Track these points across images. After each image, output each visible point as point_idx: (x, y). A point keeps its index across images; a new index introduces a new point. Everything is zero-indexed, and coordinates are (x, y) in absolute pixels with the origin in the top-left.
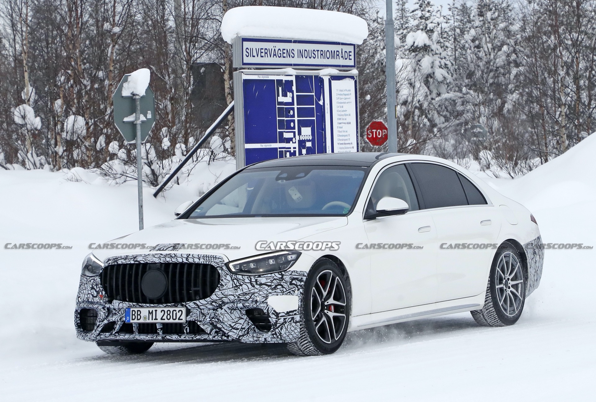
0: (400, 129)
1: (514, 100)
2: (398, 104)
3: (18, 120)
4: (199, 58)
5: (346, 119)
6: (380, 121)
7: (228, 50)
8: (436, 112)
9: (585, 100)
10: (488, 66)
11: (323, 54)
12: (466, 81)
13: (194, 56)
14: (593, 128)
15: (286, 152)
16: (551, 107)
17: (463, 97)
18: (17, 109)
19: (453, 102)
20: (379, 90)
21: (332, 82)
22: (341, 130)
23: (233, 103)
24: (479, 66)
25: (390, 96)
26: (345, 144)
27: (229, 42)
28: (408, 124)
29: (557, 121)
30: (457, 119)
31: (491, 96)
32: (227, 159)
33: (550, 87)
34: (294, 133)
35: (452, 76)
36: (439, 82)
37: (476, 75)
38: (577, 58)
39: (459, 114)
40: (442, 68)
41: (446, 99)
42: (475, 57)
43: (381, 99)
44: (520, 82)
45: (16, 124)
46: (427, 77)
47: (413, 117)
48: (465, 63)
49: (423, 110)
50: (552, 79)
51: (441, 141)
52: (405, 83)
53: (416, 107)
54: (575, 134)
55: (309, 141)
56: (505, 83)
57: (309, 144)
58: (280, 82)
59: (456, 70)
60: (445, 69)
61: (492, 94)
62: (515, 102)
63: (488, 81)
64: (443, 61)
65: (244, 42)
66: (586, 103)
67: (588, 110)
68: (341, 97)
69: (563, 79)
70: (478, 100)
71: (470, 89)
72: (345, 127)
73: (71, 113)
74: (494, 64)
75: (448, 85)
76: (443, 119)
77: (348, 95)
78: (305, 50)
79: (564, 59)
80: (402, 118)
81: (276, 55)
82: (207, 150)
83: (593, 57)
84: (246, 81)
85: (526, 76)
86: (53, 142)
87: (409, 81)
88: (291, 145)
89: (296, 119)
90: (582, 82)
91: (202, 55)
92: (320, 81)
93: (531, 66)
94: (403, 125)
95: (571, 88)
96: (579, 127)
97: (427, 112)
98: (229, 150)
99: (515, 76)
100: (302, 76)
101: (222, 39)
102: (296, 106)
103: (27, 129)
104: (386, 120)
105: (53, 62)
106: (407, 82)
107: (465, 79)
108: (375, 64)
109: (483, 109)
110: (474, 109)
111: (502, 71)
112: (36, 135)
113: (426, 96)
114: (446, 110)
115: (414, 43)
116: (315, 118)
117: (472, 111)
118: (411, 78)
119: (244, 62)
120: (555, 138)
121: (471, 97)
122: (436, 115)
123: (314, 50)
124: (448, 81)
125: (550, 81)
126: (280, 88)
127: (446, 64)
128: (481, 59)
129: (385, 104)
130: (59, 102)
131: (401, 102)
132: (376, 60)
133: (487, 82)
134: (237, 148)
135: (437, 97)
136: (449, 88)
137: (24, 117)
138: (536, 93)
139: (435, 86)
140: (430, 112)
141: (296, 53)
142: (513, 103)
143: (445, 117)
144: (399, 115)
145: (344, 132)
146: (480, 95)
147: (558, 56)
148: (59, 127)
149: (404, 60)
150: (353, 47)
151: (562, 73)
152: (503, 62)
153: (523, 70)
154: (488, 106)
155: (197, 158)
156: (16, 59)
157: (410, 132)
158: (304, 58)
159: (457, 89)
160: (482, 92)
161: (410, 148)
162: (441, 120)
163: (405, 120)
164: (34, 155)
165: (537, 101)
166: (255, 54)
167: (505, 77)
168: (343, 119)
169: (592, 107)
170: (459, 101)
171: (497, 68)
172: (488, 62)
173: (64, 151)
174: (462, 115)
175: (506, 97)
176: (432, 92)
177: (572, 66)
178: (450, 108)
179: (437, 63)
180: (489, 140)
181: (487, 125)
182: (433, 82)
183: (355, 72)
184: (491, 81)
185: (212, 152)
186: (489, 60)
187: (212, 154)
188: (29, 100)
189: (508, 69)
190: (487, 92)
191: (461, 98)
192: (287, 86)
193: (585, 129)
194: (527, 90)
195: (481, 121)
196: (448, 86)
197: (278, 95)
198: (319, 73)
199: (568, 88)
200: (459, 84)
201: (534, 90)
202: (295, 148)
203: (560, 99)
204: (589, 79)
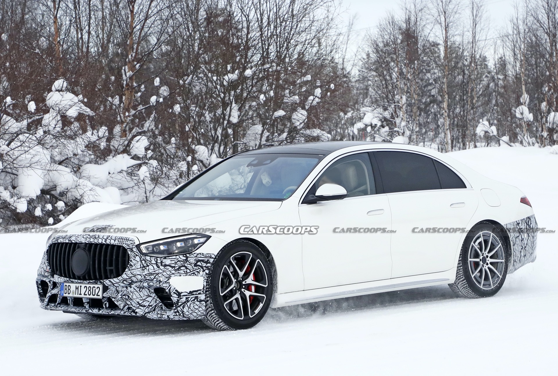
3: (518, 115)
18: (518, 109)
45: (517, 118)
73: (552, 111)
86: (540, 129)
103: (524, 121)
105: (540, 79)
112: (529, 125)
130: (544, 104)
137: (522, 114)
148: (544, 119)
164: (529, 137)
173: (548, 135)
188: (525, 103)
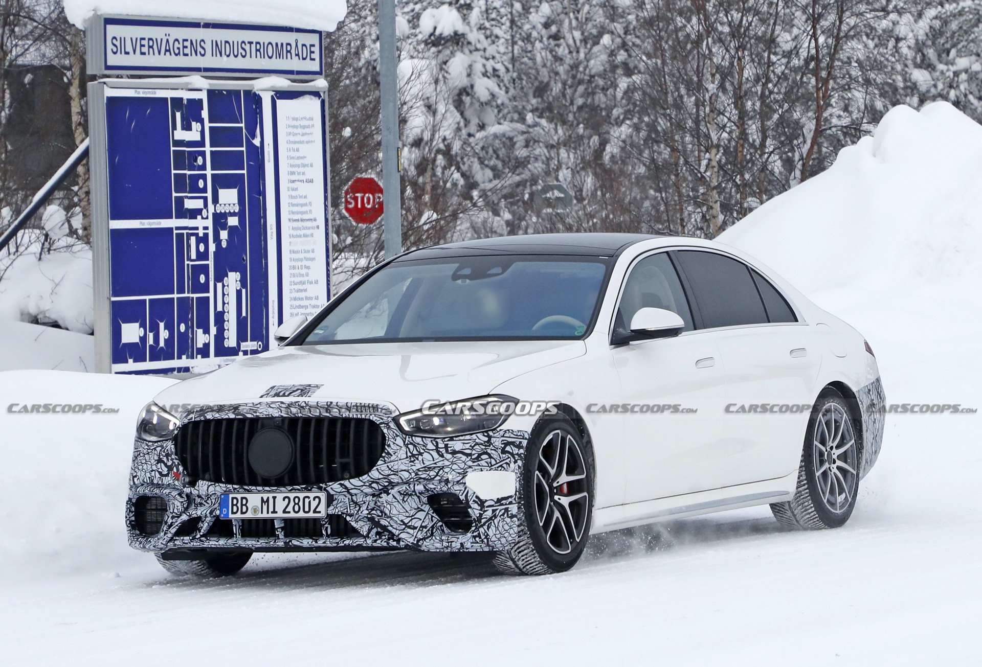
0: (409, 191)
1: (623, 137)
2: (404, 145)
4: (22, 54)
5: (304, 173)
6: (369, 176)
7: (78, 40)
8: (476, 160)
9: (755, 137)
10: (574, 72)
11: (260, 49)
12: (534, 101)
13: (11, 51)
14: (770, 191)
15: (189, 235)
16: (692, 151)
17: (528, 132)
19: (509, 142)
20: (369, 117)
21: (279, 102)
22: (294, 193)
23: (86, 142)
24: (557, 73)
25: (388, 129)
26: (302, 220)
27: (80, 25)
28: (425, 183)
29: (703, 177)
30: (517, 172)
31: (581, 129)
32: (75, 248)
33: (690, 114)
34: (205, 199)
35: (507, 92)
36: (482, 103)
37: (552, 90)
38: (739, 59)
39: (521, 164)
40: (488, 77)
41: (496, 136)
42: (549, 57)
43: (371, 135)
44: (635, 105)
46: (460, 94)
47: (433, 169)
48: (530, 68)
49: (451, 156)
50: (694, 98)
51: (486, 216)
52: (418, 104)
53: (439, 151)
54: (737, 203)
55: (233, 214)
56: (607, 106)
57: (233, 221)
58: (177, 102)
59: (514, 80)
60: (493, 79)
61: (581, 126)
62: (624, 141)
63: (575, 102)
64: (490, 64)
65: (108, 27)
66: (757, 143)
67: (761, 156)
68: (295, 131)
69: (713, 98)
70: (556, 138)
71: (540, 117)
72: (303, 189)
74: (585, 69)
75: (500, 108)
76: (489, 173)
77: (308, 127)
78: (226, 42)
79: (715, 60)
80: (412, 171)
81: (169, 51)
82: (37, 231)
83: (769, 57)
84: (111, 100)
85: (644, 93)
87: (426, 101)
88: (198, 222)
89: (209, 172)
90: (749, 103)
91: (27, 50)
92: (254, 99)
93: (656, 74)
94: (414, 184)
95: (728, 116)
96: (744, 188)
97: (459, 159)
98: (80, 232)
99: (626, 93)
100: (220, 91)
101: (65, 20)
102: (208, 149)
104: (379, 174)
106: (421, 102)
107: (531, 97)
108: (361, 69)
109: (566, 155)
110: (547, 154)
111: (601, 82)
113: (459, 129)
114: (495, 156)
115: (435, 28)
116: (245, 172)
117: (544, 159)
118: (428, 95)
119: (109, 64)
120: (699, 210)
121: (541, 131)
122: (476, 166)
123: (243, 42)
124: (499, 102)
125: (690, 102)
126: (178, 115)
127: (495, 70)
128: (561, 59)
129: (379, 144)
131: (410, 140)
132: (363, 61)
133: (572, 103)
134: (94, 230)
135: (478, 131)
136: (501, 115)
138: (663, 124)
139: (475, 110)
140: (465, 159)
141: (208, 46)
142: (621, 143)
143: (494, 169)
144: (406, 165)
145: (301, 197)
146: (559, 127)
147: (704, 55)
149: (416, 61)
150: (317, 36)
151: (712, 87)
152: (603, 65)
153: (638, 82)
154: (575, 149)
155: (17, 247)
157: (427, 198)
158: (225, 57)
159: (516, 116)
160: (564, 122)
161: (426, 227)
162: (486, 174)
163: (419, 175)
165: (666, 140)
166: (129, 48)
167: (605, 95)
168: (299, 174)
169: (767, 151)
170: (520, 140)
171: (592, 76)
172: (575, 67)
174: (526, 166)
175: (608, 133)
176: (469, 122)
177: (730, 74)
178: (502, 152)
179: (479, 68)
180: (577, 212)
181: (572, 185)
182: (472, 103)
183: (321, 83)
184: (580, 101)
185: (47, 236)
186: (576, 62)
187: (46, 240)
189: (612, 79)
190: (573, 122)
191: (523, 133)
192: (191, 111)
193: (754, 192)
194: (646, 119)
195: (561, 177)
196: (499, 112)
197: (174, 128)
198: (252, 85)
199: (724, 115)
200: (520, 107)
201: (659, 120)
202: (206, 228)
203: (708, 137)
204: (763, 97)
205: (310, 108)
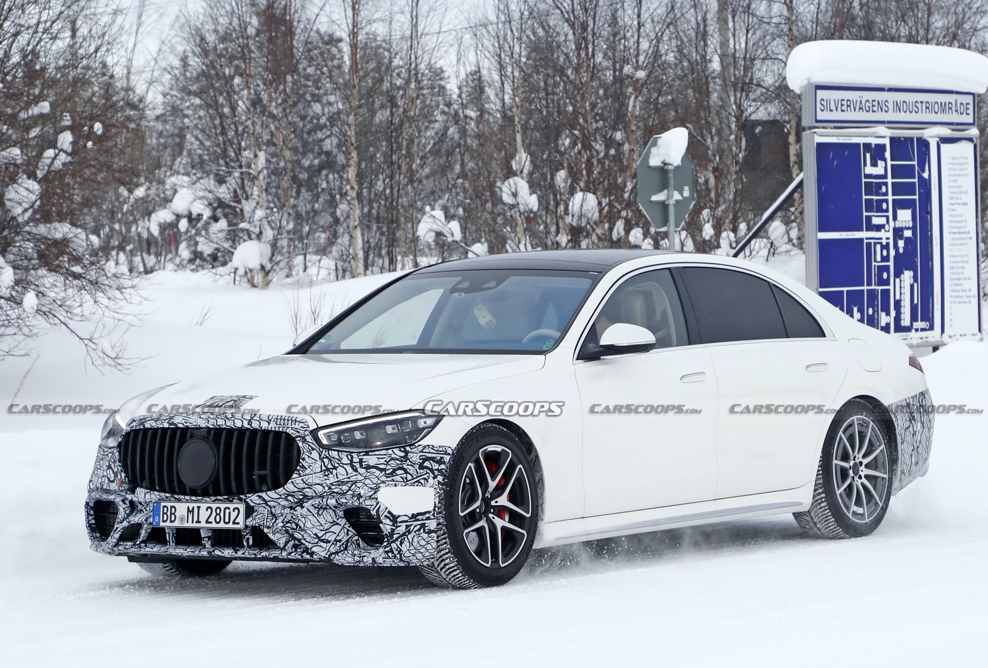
3: (507, 198)
4: (754, 112)
5: (960, 198)
7: (795, 102)
11: (928, 107)
13: (747, 110)
15: (875, 244)
18: (506, 183)
21: (943, 146)
22: (953, 213)
23: (801, 176)
26: (959, 233)
27: (797, 91)
32: (792, 253)
34: (887, 217)
45: (505, 204)
55: (908, 228)
57: (908, 234)
58: (867, 146)
65: (818, 91)
68: (955, 167)
72: (960, 210)
73: (578, 189)
77: (964, 164)
78: (904, 102)
81: (862, 109)
82: (765, 240)
84: (819, 145)
86: (553, 229)
88: (882, 234)
89: (890, 197)
91: (757, 109)
92: (924, 144)
98: (795, 241)
100: (899, 138)
101: (786, 87)
102: (890, 180)
103: (519, 211)
105: (555, 120)
112: (531, 218)
116: (916, 197)
119: (819, 118)
123: (917, 102)
126: (868, 156)
130: (561, 175)
134: (806, 239)
137: (515, 195)
141: (890, 105)
145: (958, 216)
148: (562, 208)
150: (971, 97)
155: (751, 252)
156: (504, 116)
158: (902, 113)
164: (529, 247)
166: (833, 107)
168: (957, 199)
173: (569, 241)
183: (974, 132)
185: (772, 244)
187: (771, 247)
188: (522, 172)
192: (877, 153)
197: (865, 165)
198: (923, 134)
202: (887, 239)
205: (965, 151)
